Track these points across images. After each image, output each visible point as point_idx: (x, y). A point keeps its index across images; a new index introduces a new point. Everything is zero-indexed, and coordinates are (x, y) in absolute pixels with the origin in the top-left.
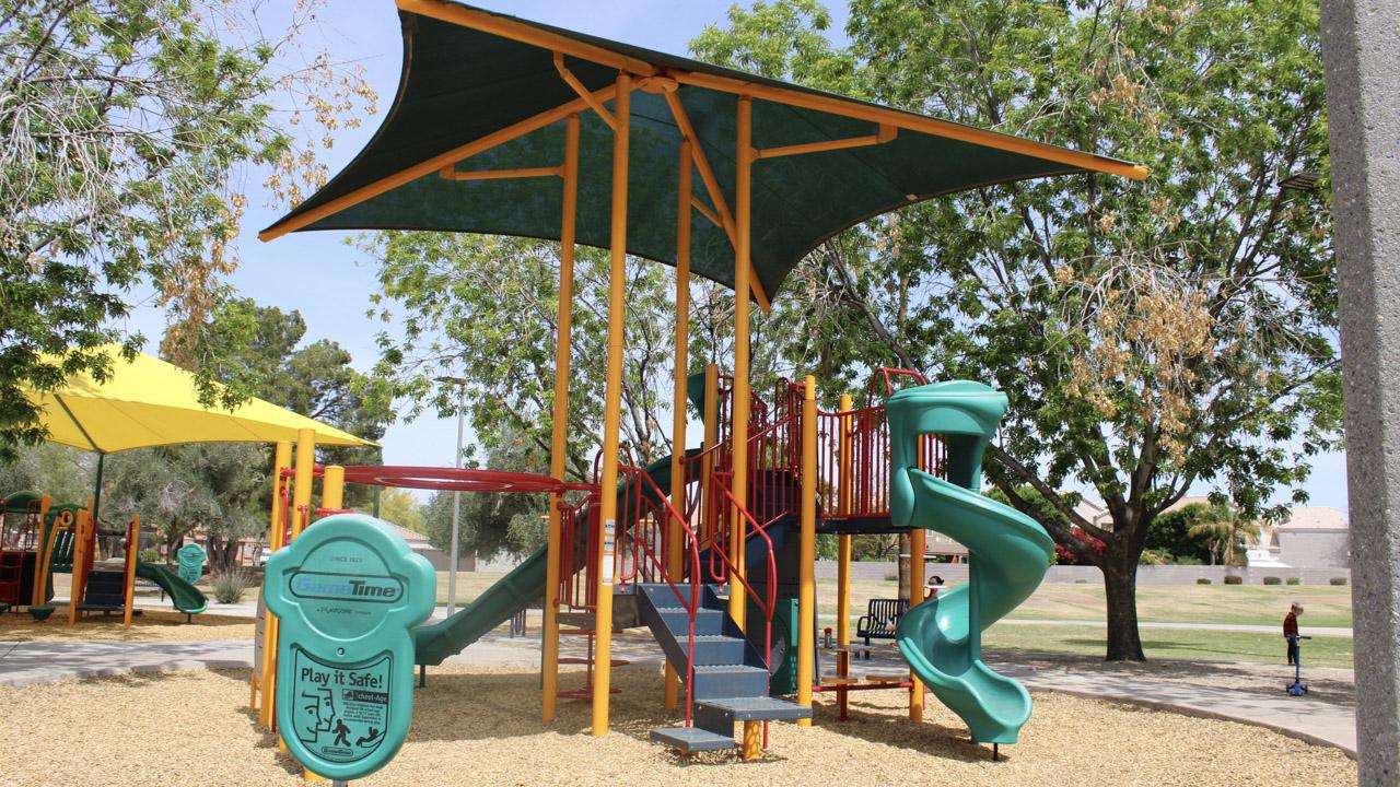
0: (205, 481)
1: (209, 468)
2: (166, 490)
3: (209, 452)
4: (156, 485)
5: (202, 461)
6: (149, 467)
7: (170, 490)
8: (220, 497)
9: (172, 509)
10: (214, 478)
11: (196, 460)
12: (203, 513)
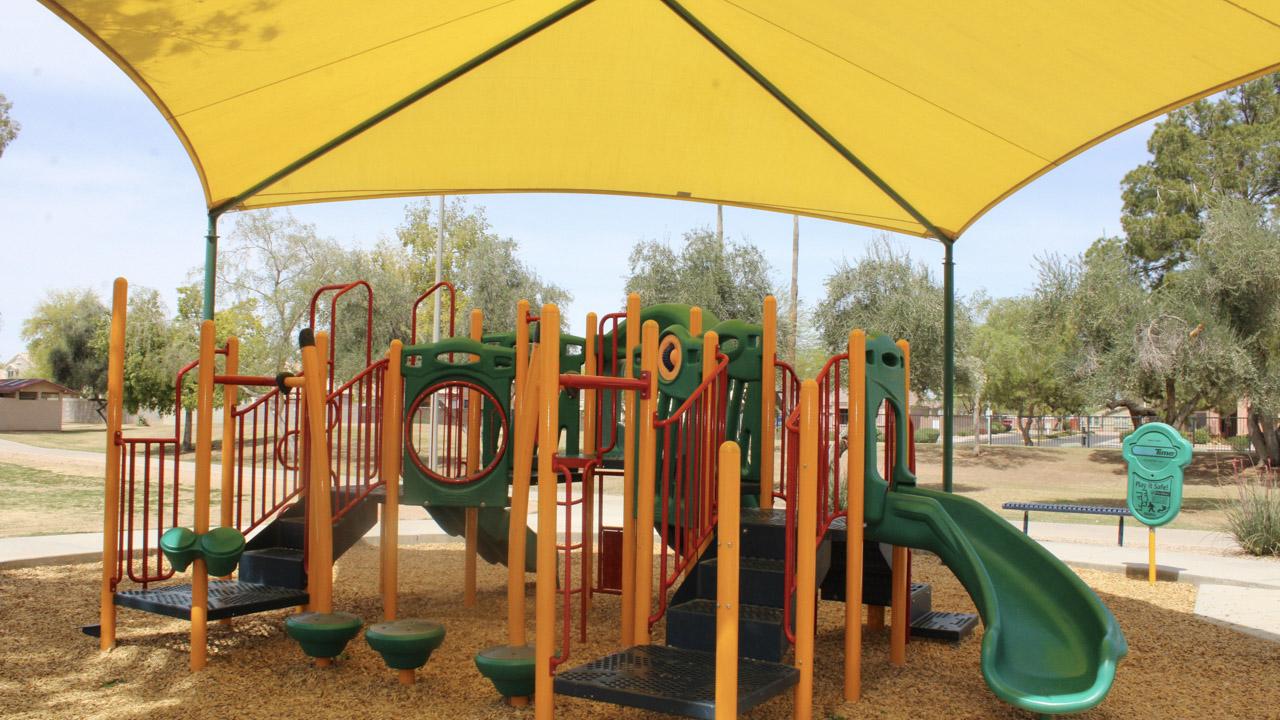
0: (1221, 315)
1: (1225, 294)
2: (1147, 332)
3: (1221, 267)
4: (1129, 326)
5: (1212, 284)
6: (1116, 296)
7: (1155, 332)
8: (1249, 340)
9: (1160, 364)
10: (1235, 309)
11: (1201, 283)
12: (1218, 369)
